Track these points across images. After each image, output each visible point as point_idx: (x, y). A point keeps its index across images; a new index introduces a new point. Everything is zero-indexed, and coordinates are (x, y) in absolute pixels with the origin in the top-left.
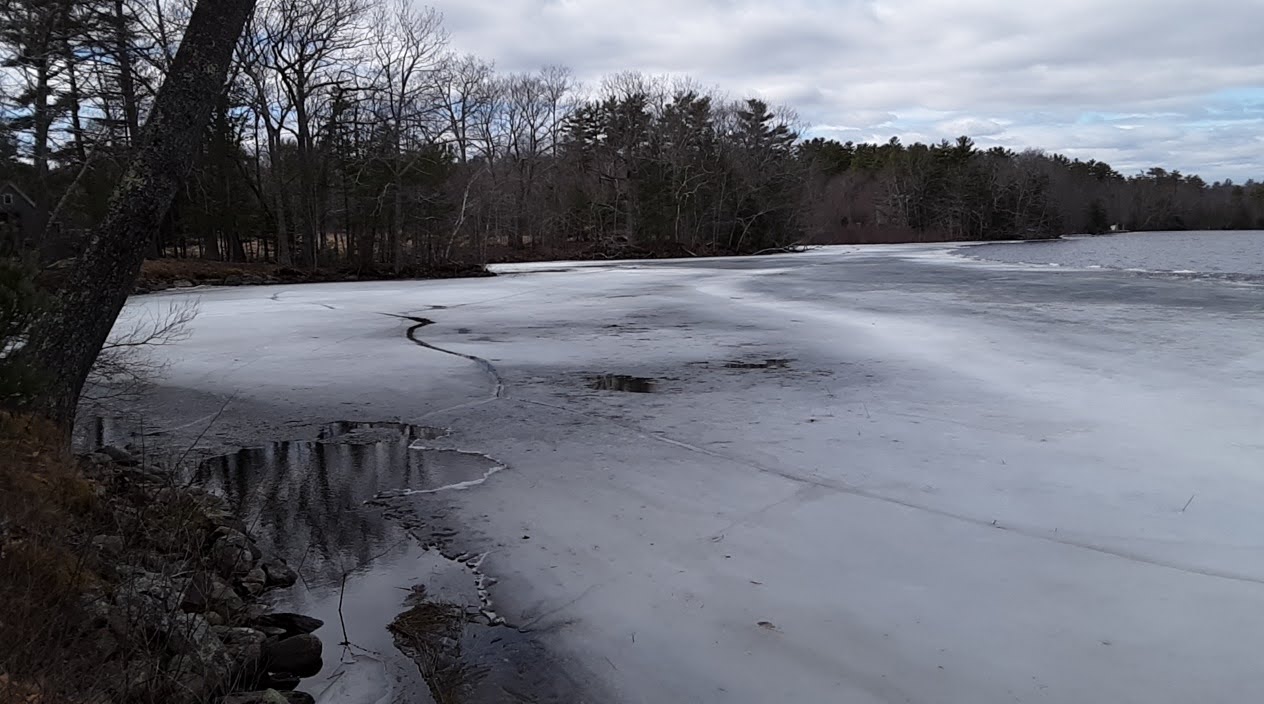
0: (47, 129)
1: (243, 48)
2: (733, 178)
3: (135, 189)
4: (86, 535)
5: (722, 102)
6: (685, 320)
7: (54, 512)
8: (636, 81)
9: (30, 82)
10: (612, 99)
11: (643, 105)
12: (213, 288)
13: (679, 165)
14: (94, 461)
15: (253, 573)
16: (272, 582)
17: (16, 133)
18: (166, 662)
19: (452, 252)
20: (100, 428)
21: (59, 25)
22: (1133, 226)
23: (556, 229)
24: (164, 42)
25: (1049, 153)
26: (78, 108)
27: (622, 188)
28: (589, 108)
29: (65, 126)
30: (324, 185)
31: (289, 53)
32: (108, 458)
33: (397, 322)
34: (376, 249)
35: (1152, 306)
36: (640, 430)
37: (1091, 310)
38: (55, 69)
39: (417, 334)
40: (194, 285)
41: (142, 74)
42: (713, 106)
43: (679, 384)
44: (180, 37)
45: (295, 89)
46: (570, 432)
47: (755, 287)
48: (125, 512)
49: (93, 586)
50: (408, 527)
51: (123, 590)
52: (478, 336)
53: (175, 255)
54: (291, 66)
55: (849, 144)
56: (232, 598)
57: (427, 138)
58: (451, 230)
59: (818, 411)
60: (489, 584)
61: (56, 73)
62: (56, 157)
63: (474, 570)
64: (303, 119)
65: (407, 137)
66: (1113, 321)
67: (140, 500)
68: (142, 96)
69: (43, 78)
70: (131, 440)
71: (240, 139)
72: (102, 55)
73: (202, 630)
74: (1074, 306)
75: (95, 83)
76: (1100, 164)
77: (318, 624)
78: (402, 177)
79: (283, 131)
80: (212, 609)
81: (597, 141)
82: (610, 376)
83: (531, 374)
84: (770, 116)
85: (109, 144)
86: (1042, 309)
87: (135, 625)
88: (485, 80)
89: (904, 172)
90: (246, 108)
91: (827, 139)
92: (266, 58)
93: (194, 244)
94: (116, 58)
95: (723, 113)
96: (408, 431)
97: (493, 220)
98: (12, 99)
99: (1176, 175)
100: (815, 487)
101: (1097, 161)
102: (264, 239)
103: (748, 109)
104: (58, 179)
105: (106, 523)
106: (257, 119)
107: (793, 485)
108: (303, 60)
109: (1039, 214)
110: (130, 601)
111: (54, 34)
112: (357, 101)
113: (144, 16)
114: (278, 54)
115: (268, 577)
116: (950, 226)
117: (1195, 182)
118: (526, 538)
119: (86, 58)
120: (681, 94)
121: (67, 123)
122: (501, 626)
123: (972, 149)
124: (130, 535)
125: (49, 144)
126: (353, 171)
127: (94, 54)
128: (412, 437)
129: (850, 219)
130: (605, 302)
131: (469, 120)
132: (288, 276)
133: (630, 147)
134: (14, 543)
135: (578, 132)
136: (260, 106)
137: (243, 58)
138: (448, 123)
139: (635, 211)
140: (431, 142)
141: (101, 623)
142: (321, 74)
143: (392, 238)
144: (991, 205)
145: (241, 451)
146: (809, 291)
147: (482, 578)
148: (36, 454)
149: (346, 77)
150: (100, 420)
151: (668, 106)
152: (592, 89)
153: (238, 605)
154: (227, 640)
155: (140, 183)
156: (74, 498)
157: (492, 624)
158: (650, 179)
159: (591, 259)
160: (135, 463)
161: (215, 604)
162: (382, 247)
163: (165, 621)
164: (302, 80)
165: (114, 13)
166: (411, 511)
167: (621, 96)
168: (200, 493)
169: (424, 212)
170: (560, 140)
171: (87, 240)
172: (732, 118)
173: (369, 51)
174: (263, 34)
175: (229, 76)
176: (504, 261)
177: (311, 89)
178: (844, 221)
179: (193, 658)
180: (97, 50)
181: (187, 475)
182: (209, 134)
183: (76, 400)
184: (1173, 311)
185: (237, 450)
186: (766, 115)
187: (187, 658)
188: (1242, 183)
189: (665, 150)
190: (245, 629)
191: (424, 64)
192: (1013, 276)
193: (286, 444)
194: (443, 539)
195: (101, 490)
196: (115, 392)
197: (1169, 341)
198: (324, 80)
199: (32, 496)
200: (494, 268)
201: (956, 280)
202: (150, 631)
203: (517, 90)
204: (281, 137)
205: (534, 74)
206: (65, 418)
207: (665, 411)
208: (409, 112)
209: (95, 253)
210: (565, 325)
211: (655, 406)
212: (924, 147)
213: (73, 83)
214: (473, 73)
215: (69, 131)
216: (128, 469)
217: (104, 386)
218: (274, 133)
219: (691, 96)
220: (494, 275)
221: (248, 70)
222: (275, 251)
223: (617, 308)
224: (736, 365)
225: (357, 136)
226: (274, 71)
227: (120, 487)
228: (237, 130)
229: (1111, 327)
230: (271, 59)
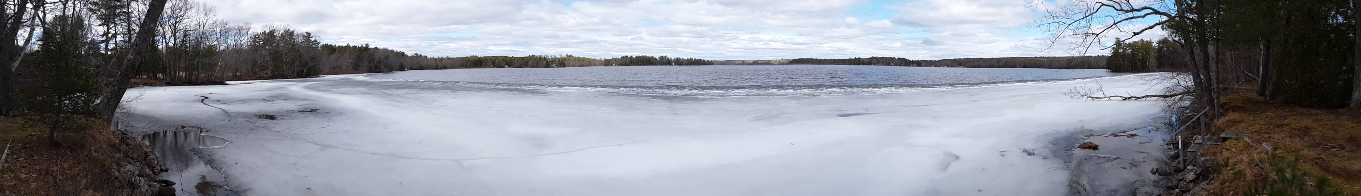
0: (108, 43)
1: (160, 20)
2: (301, 55)
3: (130, 59)
4: (113, 153)
5: (298, 32)
6: (286, 98)
7: (105, 147)
8: (272, 26)
9: (105, 31)
10: (265, 31)
11: (274, 33)
12: (149, 87)
13: (285, 51)
14: (116, 133)
15: (157, 167)
16: (162, 170)
17: (100, 44)
18: (133, 191)
19: (215, 77)
20: (118, 125)
21: (113, 15)
22: (411, 69)
23: (247, 71)
24: (139, 19)
25: (389, 49)
26: (116, 37)
27: (267, 58)
28: (258, 34)
29: (113, 42)
30: (180, 58)
31: (172, 21)
32: (120, 133)
33: (198, 98)
34: (193, 76)
35: (414, 90)
36: (271, 131)
37: (400, 92)
38: (111, 27)
39: (204, 101)
40: (144, 86)
41: (133, 28)
42: (295, 33)
43: (284, 117)
44: (144, 17)
45: (173, 31)
46: (250, 132)
47: (308, 88)
48: (123, 147)
49: (114, 167)
50: (200, 157)
51: (122, 169)
52: (222, 102)
53: (139, 78)
54: (173, 24)
55: (335, 45)
56: (151, 174)
57: (209, 44)
58: (215, 71)
59: (325, 124)
60: (225, 178)
61: (111, 28)
62: (110, 51)
63: (221, 173)
64: (175, 40)
65: (204, 43)
66: (405, 94)
67: (128, 145)
68: (133, 34)
69: (108, 29)
70: (126, 128)
71: (158, 45)
72: (123, 23)
73: (143, 182)
74: (395, 91)
75: (121, 30)
76: (402, 52)
77: (174, 184)
78: (202, 55)
79: (169, 43)
80: (146, 177)
81: (260, 44)
82: (263, 115)
83: (239, 115)
84: (312, 37)
85: (124, 47)
86: (387, 92)
87: (125, 179)
88: (227, 26)
89: (351, 54)
90: (160, 37)
91: (329, 44)
92: (166, 23)
93: (144, 75)
94: (127, 24)
95: (298, 36)
96: (200, 130)
97: (228, 68)
98: (100, 35)
99: (421, 55)
100: (324, 147)
101: (402, 51)
102: (163, 73)
103: (306, 35)
104: (111, 57)
105: (119, 150)
106: (163, 40)
107: (318, 147)
108: (176, 23)
109: (387, 65)
110: (124, 172)
111: (111, 17)
112: (190, 34)
113: (135, 12)
114: (169, 21)
115: (161, 169)
116: (364, 69)
117: (426, 57)
118: (236, 164)
119: (119, 24)
120: (286, 29)
121: (114, 41)
122: (229, 191)
123: (369, 47)
124: (125, 154)
125: (109, 47)
126: (188, 54)
127: (121, 23)
128: (201, 132)
129: (336, 68)
130: (261, 93)
131: (222, 38)
132: (169, 84)
133: (270, 46)
134: (95, 154)
135: (254, 41)
136: (164, 36)
137: (160, 23)
138: (216, 39)
139: (271, 65)
140: (210, 45)
141: (117, 178)
142: (181, 26)
143: (198, 73)
144: (374, 63)
145: (154, 133)
146: (324, 89)
147: (223, 175)
148: (101, 130)
149: (188, 27)
150: (118, 122)
151: (282, 33)
152: (258, 28)
153: (153, 176)
154: (150, 186)
155: (132, 57)
156: (111, 143)
157: (226, 190)
158: (276, 56)
159: (258, 80)
160: (127, 134)
161: (147, 175)
162: (195, 76)
163: (133, 179)
164: (176, 28)
165: (127, 11)
166: (201, 153)
167: (268, 31)
168: (143, 144)
169: (207, 66)
170: (249, 44)
171: (118, 73)
172: (301, 38)
173: (194, 19)
174: (165, 16)
175: (156, 28)
176: (231, 81)
177: (178, 31)
178: (334, 68)
179: (140, 190)
180: (122, 21)
181: (140, 138)
182: (150, 44)
183: (112, 116)
184: (420, 91)
185: (153, 132)
186: (311, 36)
187: (139, 190)
188: (436, 58)
189: (281, 47)
190: (155, 183)
191: (210, 22)
192: (380, 83)
193: (166, 131)
194: (211, 162)
195: (118, 141)
196: (122, 115)
197: (419, 99)
198: (181, 28)
199: (100, 142)
200: (228, 82)
201: (365, 84)
202: (129, 181)
203: (236, 29)
204: (169, 45)
205: (241, 25)
206: (109, 121)
207: (279, 125)
208: (204, 36)
209: (119, 77)
210: (250, 100)
211: (276, 124)
212: (356, 46)
213: (115, 31)
214: (223, 24)
215: (114, 44)
216: (125, 136)
217: (119, 113)
218: (167, 44)
219: (289, 30)
220: (228, 85)
221: (161, 26)
222: (166, 77)
223: (265, 94)
224: (302, 111)
225: (189, 44)
226: (168, 26)
227: (122, 141)
228: (157, 43)
229: (405, 96)
230: (168, 23)
